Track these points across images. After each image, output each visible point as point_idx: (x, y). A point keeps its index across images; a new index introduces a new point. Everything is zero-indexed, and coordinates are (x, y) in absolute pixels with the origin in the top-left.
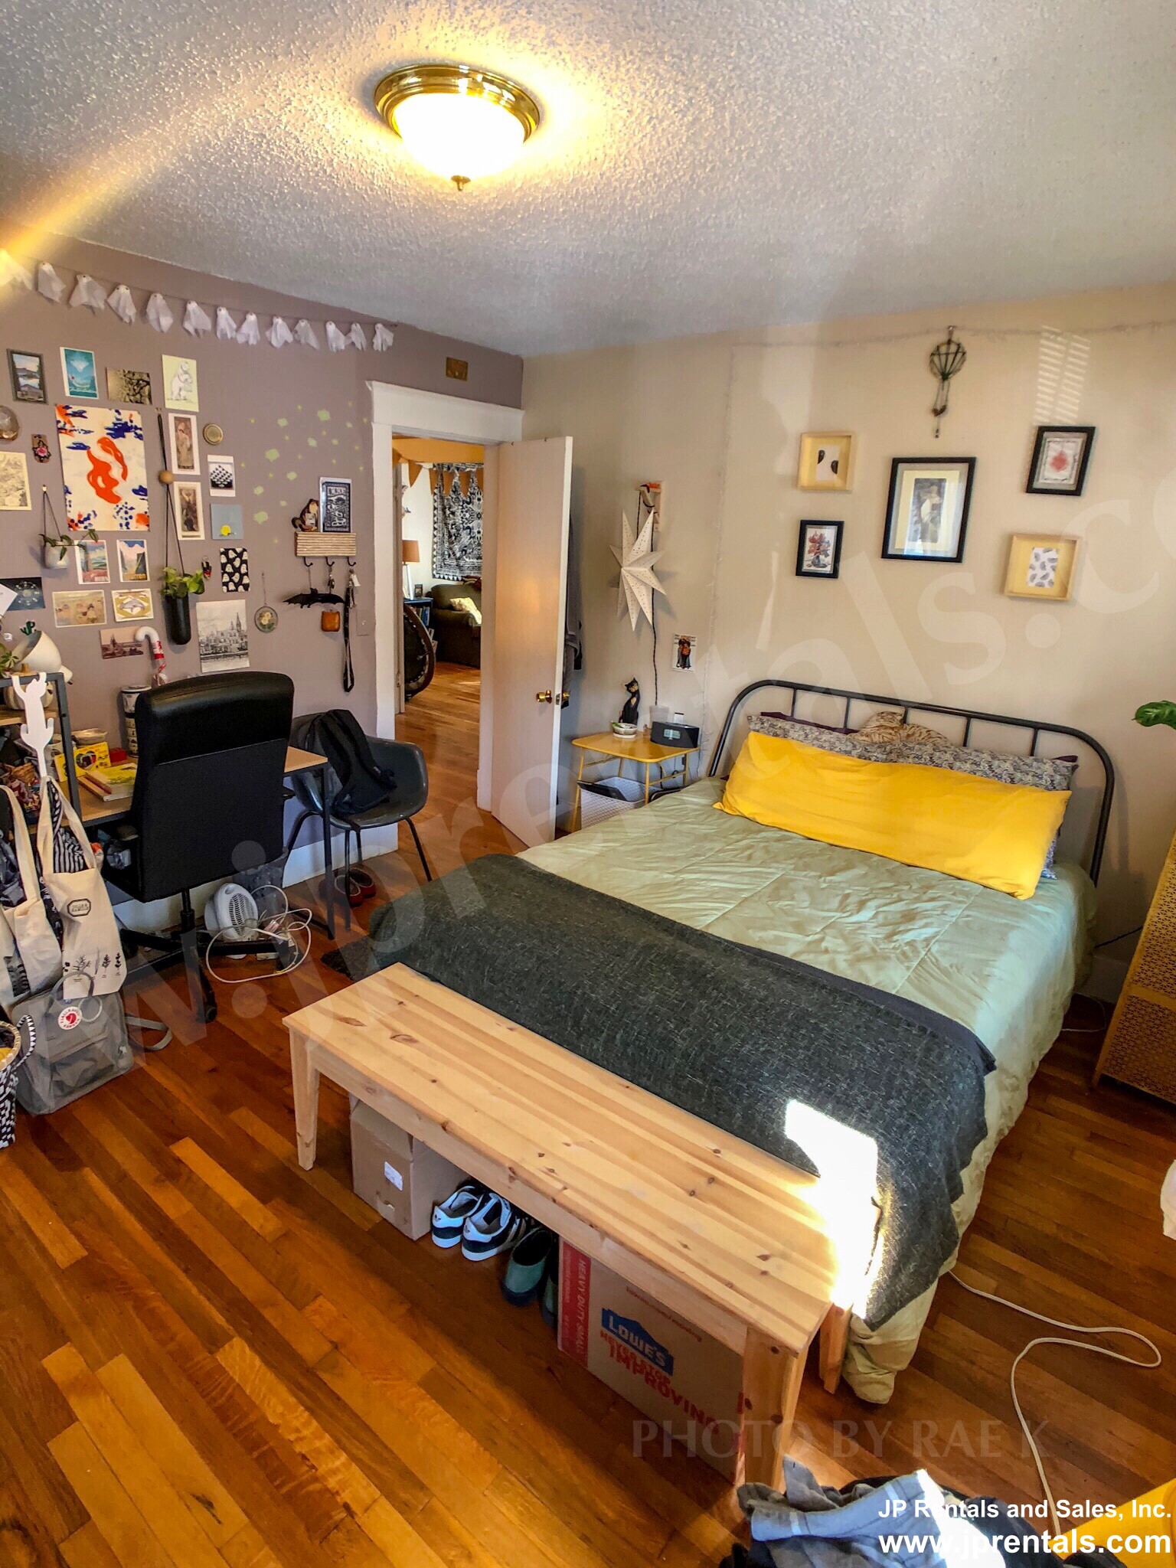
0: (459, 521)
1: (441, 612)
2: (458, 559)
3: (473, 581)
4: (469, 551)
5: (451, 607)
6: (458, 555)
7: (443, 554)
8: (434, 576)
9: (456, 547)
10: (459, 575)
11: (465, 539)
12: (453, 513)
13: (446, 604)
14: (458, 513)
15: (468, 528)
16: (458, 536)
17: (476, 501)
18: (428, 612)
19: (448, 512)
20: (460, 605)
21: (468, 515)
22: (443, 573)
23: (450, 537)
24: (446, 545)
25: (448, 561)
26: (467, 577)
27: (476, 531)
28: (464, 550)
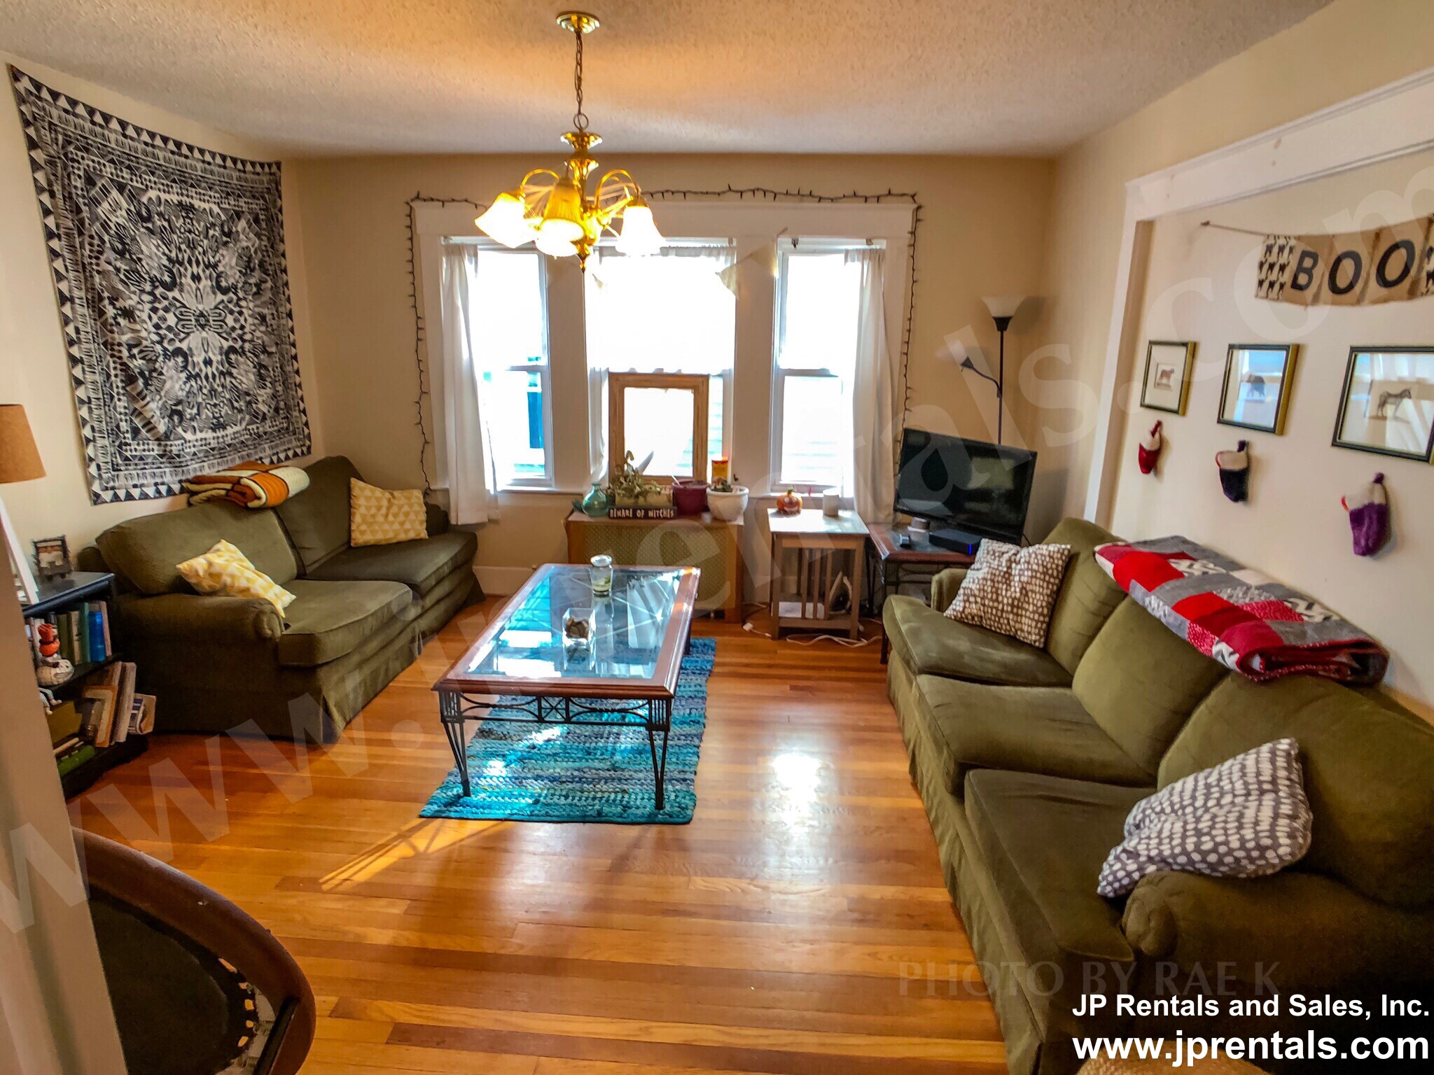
0: (148, 333)
1: (148, 607)
2: (162, 439)
3: (220, 490)
4: (189, 412)
5: (183, 586)
6: (162, 428)
7: (115, 431)
8: (96, 499)
9: (153, 407)
10: (171, 479)
11: (175, 383)
12: (128, 314)
13: (164, 575)
14: (143, 313)
15: (178, 352)
16: (151, 375)
17: (187, 281)
18: (104, 619)
19: (110, 311)
20: (214, 576)
21: (171, 320)
22: (122, 483)
23: (130, 379)
24: (121, 404)
25: (135, 449)
26: (198, 480)
27: (199, 358)
28: (175, 413)
